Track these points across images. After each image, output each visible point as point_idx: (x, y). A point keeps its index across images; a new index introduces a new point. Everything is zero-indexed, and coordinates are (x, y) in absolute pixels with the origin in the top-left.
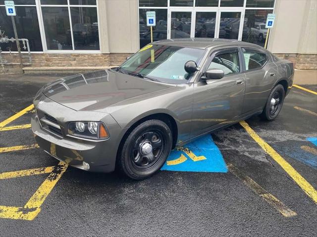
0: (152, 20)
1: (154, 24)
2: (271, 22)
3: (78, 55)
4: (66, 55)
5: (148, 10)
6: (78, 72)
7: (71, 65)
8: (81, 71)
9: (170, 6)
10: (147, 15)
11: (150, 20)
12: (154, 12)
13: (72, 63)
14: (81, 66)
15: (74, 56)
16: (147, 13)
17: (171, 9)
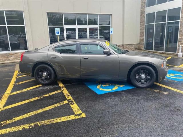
0: (58, 32)
1: (59, 34)
2: (112, 32)
3: (14, 54)
4: (6, 54)
5: (56, 27)
6: (15, 63)
7: (9, 60)
8: (17, 63)
9: (65, 25)
10: (55, 30)
11: (57, 32)
12: (59, 28)
13: (10, 59)
14: (16, 60)
15: (11, 54)
16: (55, 28)
17: (65, 27)
